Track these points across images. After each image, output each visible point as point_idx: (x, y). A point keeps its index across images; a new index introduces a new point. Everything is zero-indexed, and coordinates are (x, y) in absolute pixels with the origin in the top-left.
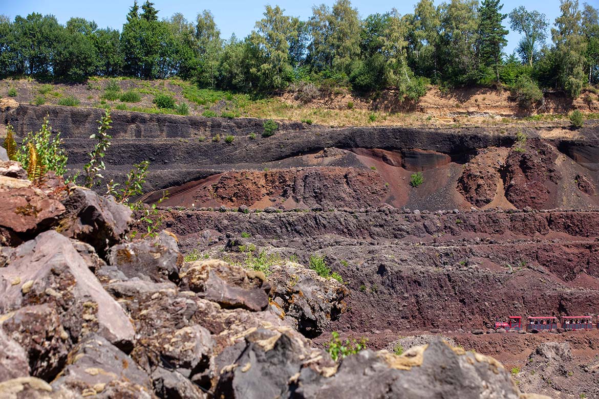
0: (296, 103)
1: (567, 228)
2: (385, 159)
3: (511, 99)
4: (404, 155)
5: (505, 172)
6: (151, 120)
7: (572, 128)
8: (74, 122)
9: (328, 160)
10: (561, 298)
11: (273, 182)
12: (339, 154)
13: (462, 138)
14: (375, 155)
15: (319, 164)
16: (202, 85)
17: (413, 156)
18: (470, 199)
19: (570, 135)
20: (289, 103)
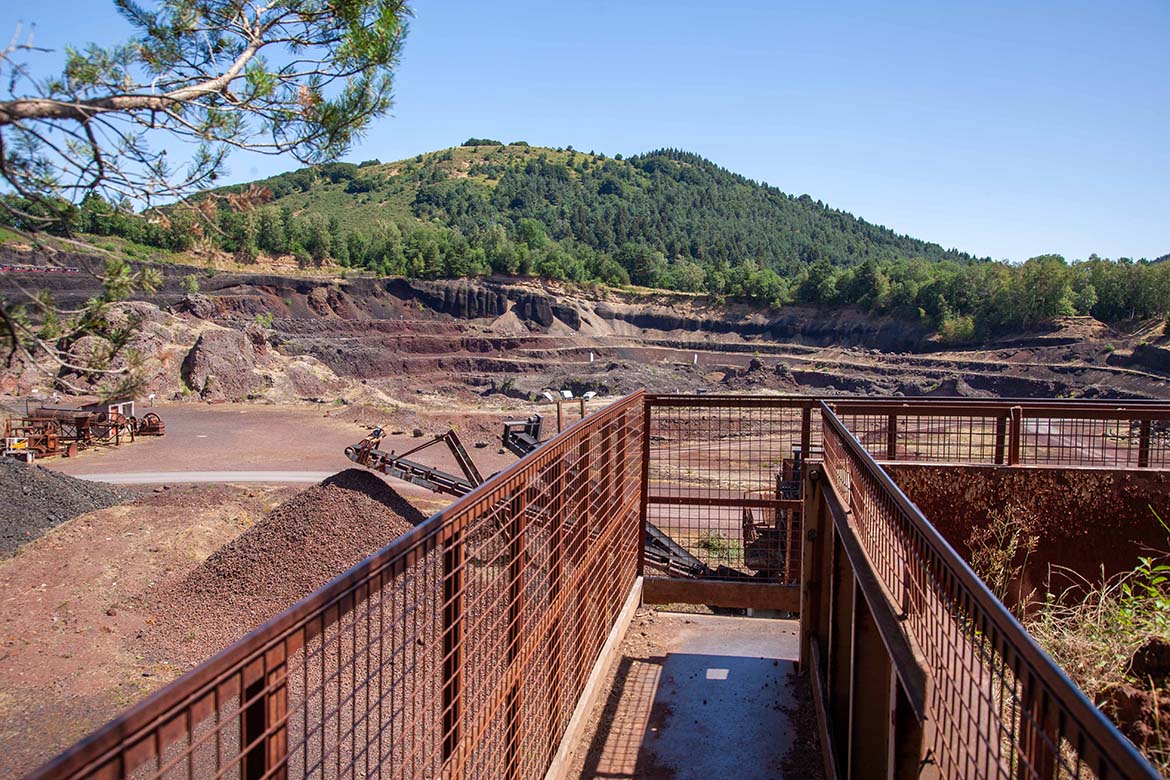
0: (197, 256)
1: (378, 329)
2: (267, 291)
3: (296, 260)
4: (277, 290)
5: (329, 300)
6: (134, 263)
7: (343, 278)
8: (93, 263)
9: (244, 291)
10: (404, 361)
11: (227, 303)
12: (249, 288)
13: (304, 282)
14: (263, 289)
15: (241, 293)
16: (136, 242)
17: (282, 290)
18: (318, 313)
19: (344, 282)
20: (192, 256)
